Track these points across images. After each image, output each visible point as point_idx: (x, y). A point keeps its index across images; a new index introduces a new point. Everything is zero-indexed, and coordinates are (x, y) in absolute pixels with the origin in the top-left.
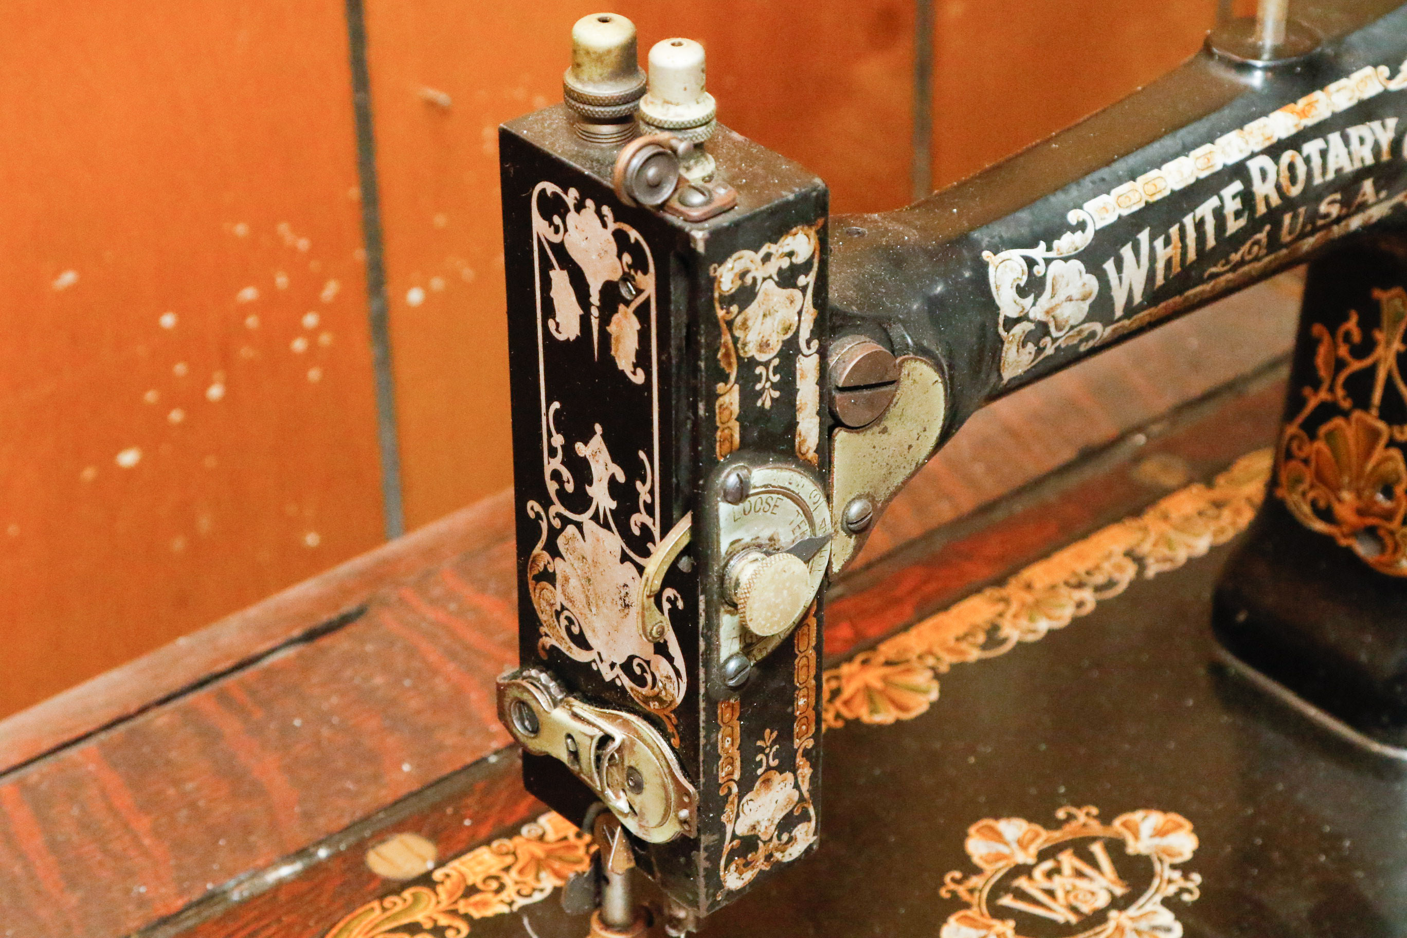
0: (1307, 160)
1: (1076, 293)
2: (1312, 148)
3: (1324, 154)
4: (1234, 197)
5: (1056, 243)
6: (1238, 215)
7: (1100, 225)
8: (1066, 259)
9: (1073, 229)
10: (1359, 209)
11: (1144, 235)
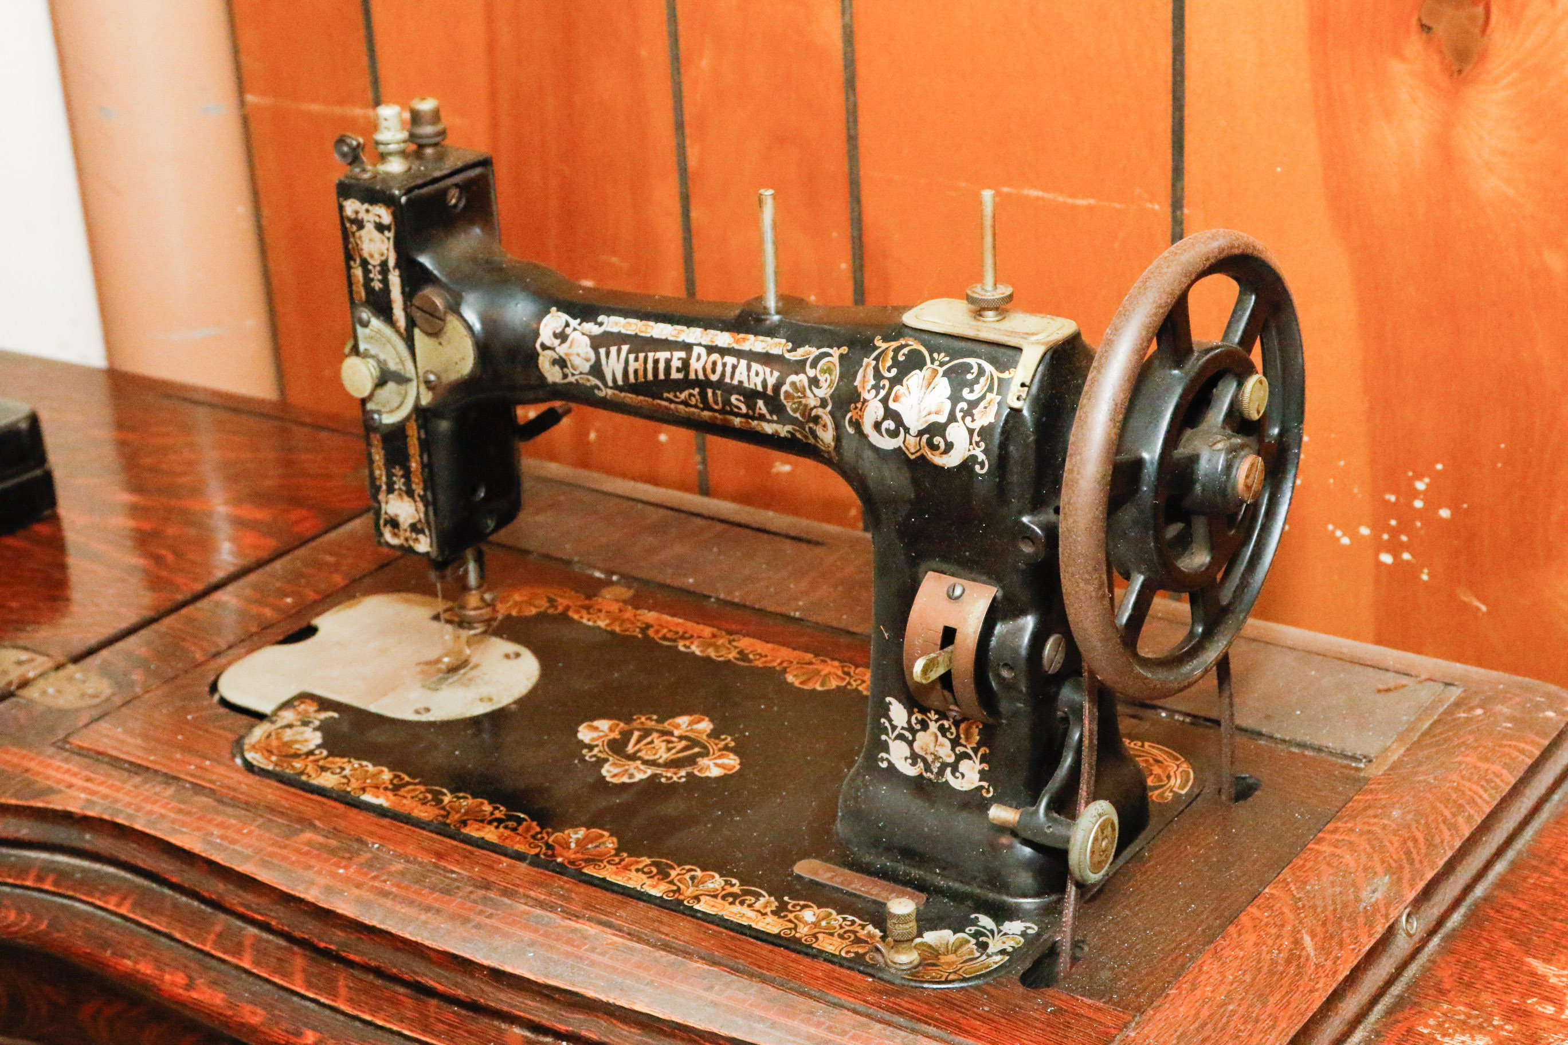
0: (724, 365)
1: (582, 354)
2: (730, 360)
3: (734, 367)
4: (679, 359)
5: (584, 324)
6: (678, 370)
7: (609, 329)
8: (583, 334)
9: (596, 323)
10: (762, 418)
11: (625, 348)
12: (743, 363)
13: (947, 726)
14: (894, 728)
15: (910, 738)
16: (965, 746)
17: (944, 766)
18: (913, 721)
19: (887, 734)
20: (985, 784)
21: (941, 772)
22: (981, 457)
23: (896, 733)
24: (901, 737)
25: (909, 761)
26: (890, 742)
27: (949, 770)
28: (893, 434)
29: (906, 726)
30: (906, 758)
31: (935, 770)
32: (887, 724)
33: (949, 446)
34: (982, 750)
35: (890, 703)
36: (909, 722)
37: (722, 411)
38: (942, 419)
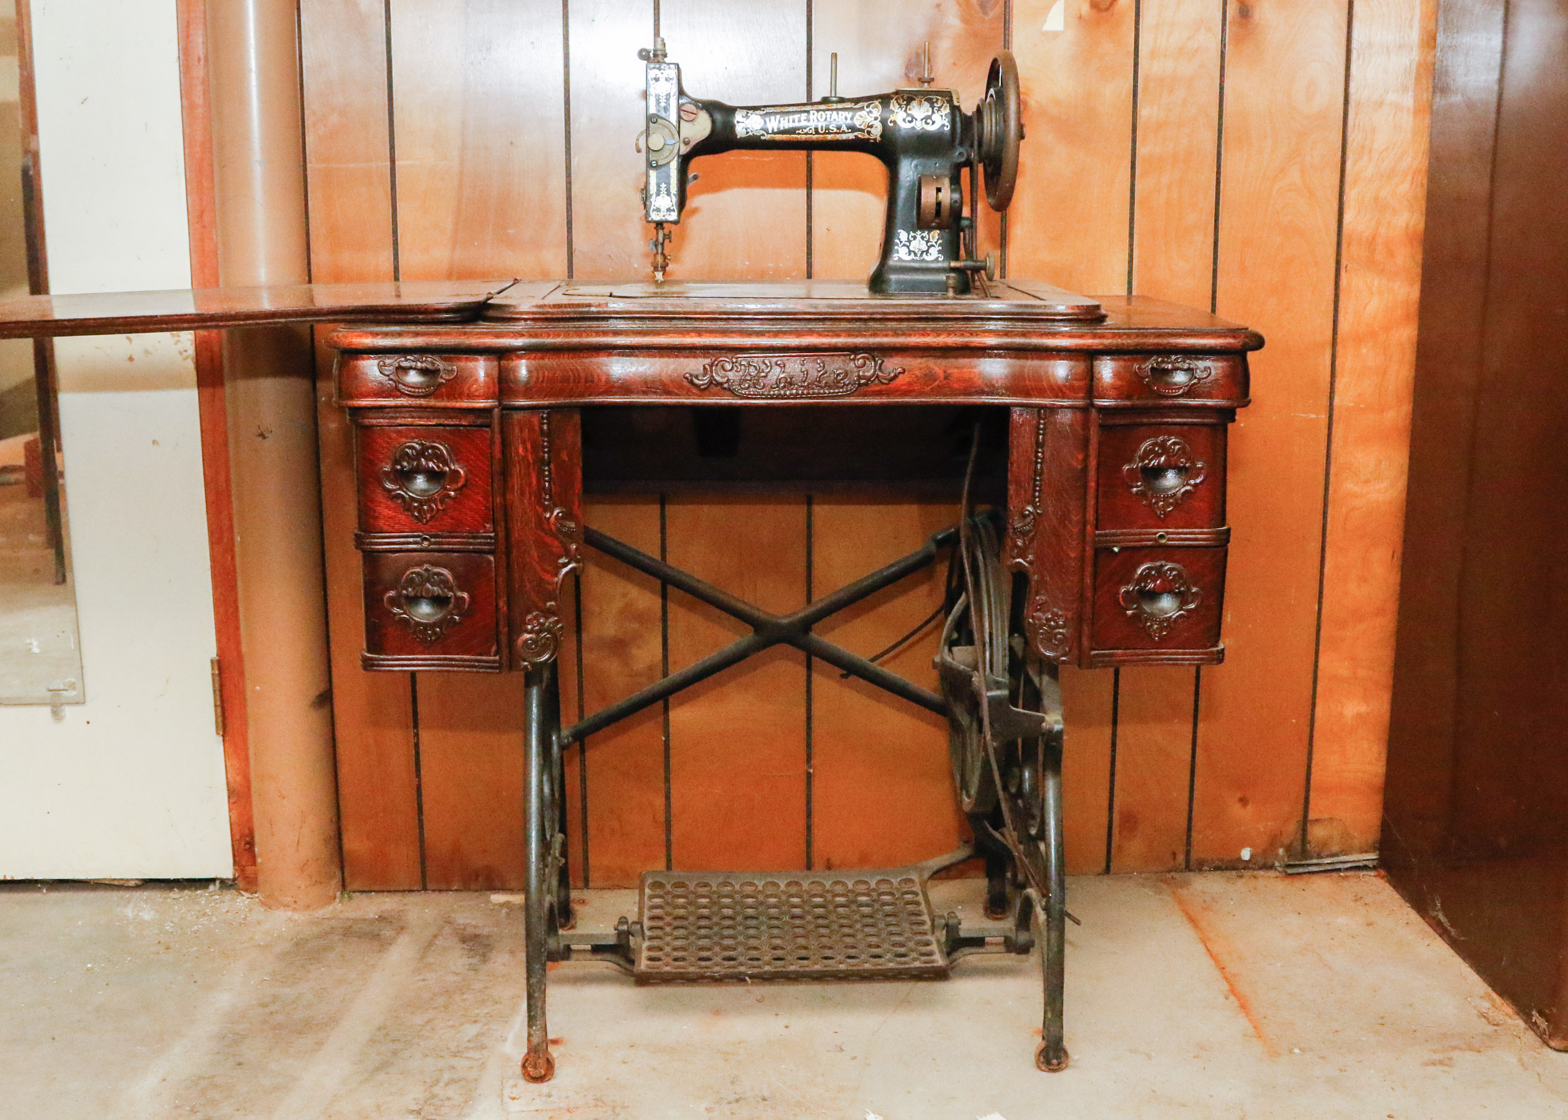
0: (826, 115)
1: (757, 122)
2: (828, 113)
3: (831, 115)
4: (805, 116)
5: (756, 111)
6: (805, 120)
7: (768, 111)
9: (761, 111)
10: (844, 132)
11: (778, 116)
12: (835, 112)
13: (925, 235)
14: (901, 242)
15: (908, 244)
16: (932, 241)
17: (923, 252)
18: (909, 236)
19: (898, 246)
20: (940, 255)
21: (921, 255)
22: (947, 124)
23: (902, 244)
24: (904, 245)
25: (908, 254)
26: (899, 249)
27: (925, 253)
28: (910, 122)
29: (906, 240)
30: (906, 253)
31: (919, 255)
32: (898, 242)
33: (933, 123)
34: (940, 241)
35: (900, 232)
36: (908, 238)
37: (825, 133)
38: (930, 113)
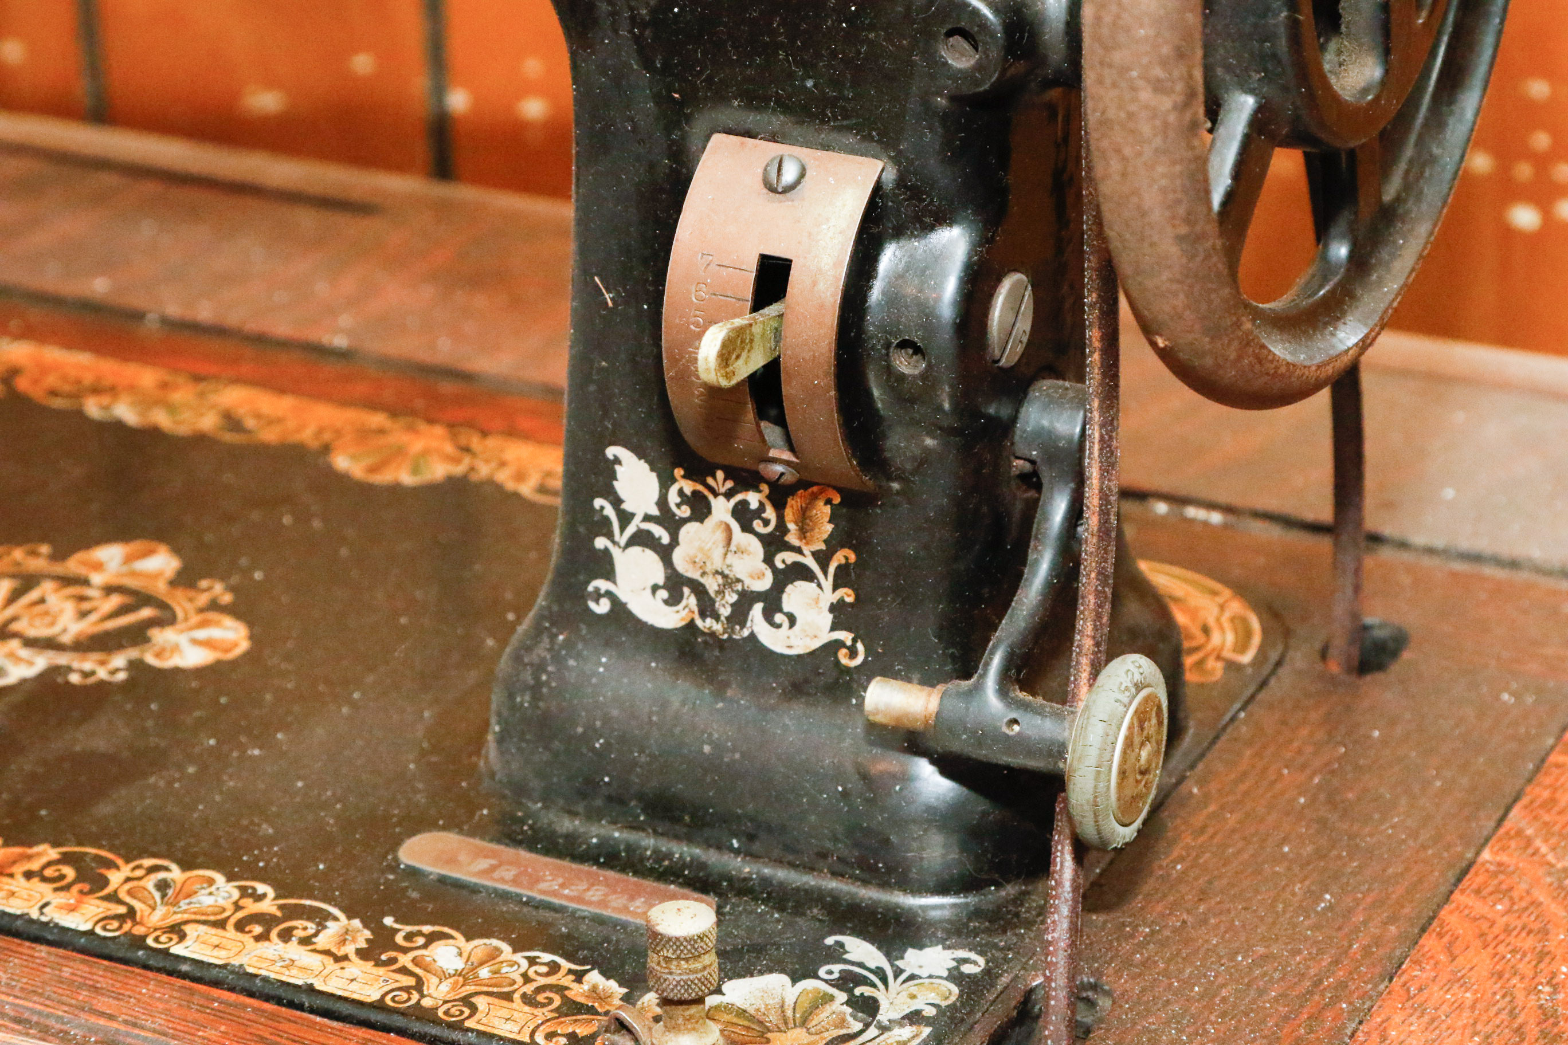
13: (754, 505)
14: (625, 518)
15: (666, 539)
16: (799, 551)
17: (747, 599)
18: (673, 498)
19: (610, 536)
20: (846, 637)
21: (740, 614)
23: (631, 530)
24: (642, 539)
25: (663, 594)
26: (615, 552)
27: (758, 608)
29: (655, 511)
30: (655, 588)
31: (725, 612)
32: (609, 511)
34: (839, 558)
35: (617, 461)
36: (662, 502)
